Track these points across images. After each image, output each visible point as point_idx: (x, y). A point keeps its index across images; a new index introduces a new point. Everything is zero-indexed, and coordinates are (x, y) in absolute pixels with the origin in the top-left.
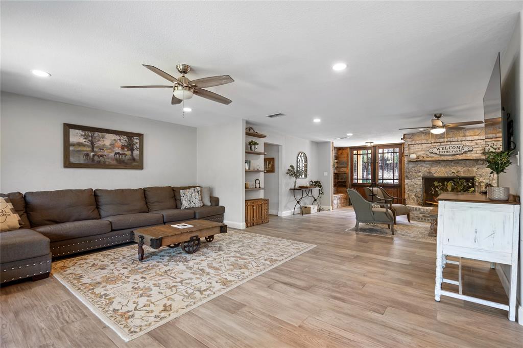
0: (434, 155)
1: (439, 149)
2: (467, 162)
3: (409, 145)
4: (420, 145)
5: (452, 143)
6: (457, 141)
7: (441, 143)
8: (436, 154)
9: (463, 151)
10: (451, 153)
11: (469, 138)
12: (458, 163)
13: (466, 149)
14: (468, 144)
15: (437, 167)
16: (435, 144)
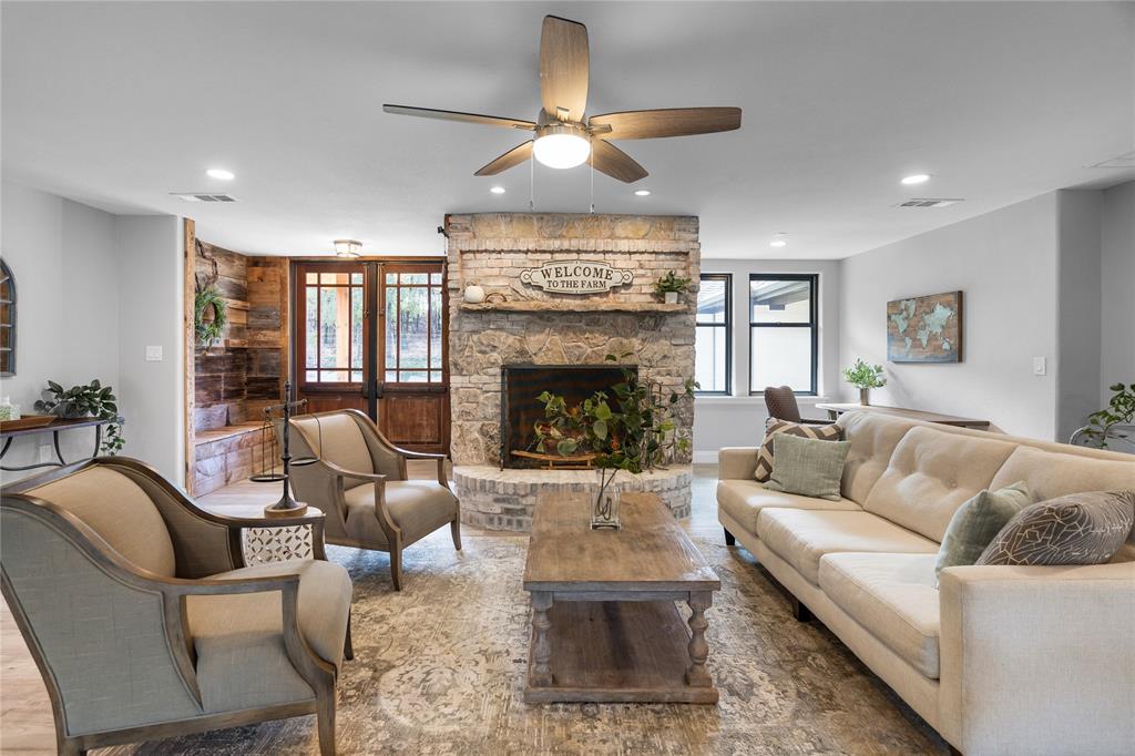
0: (534, 293)
1: (546, 274)
2: (620, 319)
3: (462, 252)
4: (494, 256)
5: (584, 256)
6: (595, 252)
7: (552, 252)
8: (540, 288)
9: (609, 284)
10: (579, 290)
11: (624, 245)
12: (596, 323)
13: (617, 279)
14: (621, 261)
15: (542, 332)
16: (538, 256)
